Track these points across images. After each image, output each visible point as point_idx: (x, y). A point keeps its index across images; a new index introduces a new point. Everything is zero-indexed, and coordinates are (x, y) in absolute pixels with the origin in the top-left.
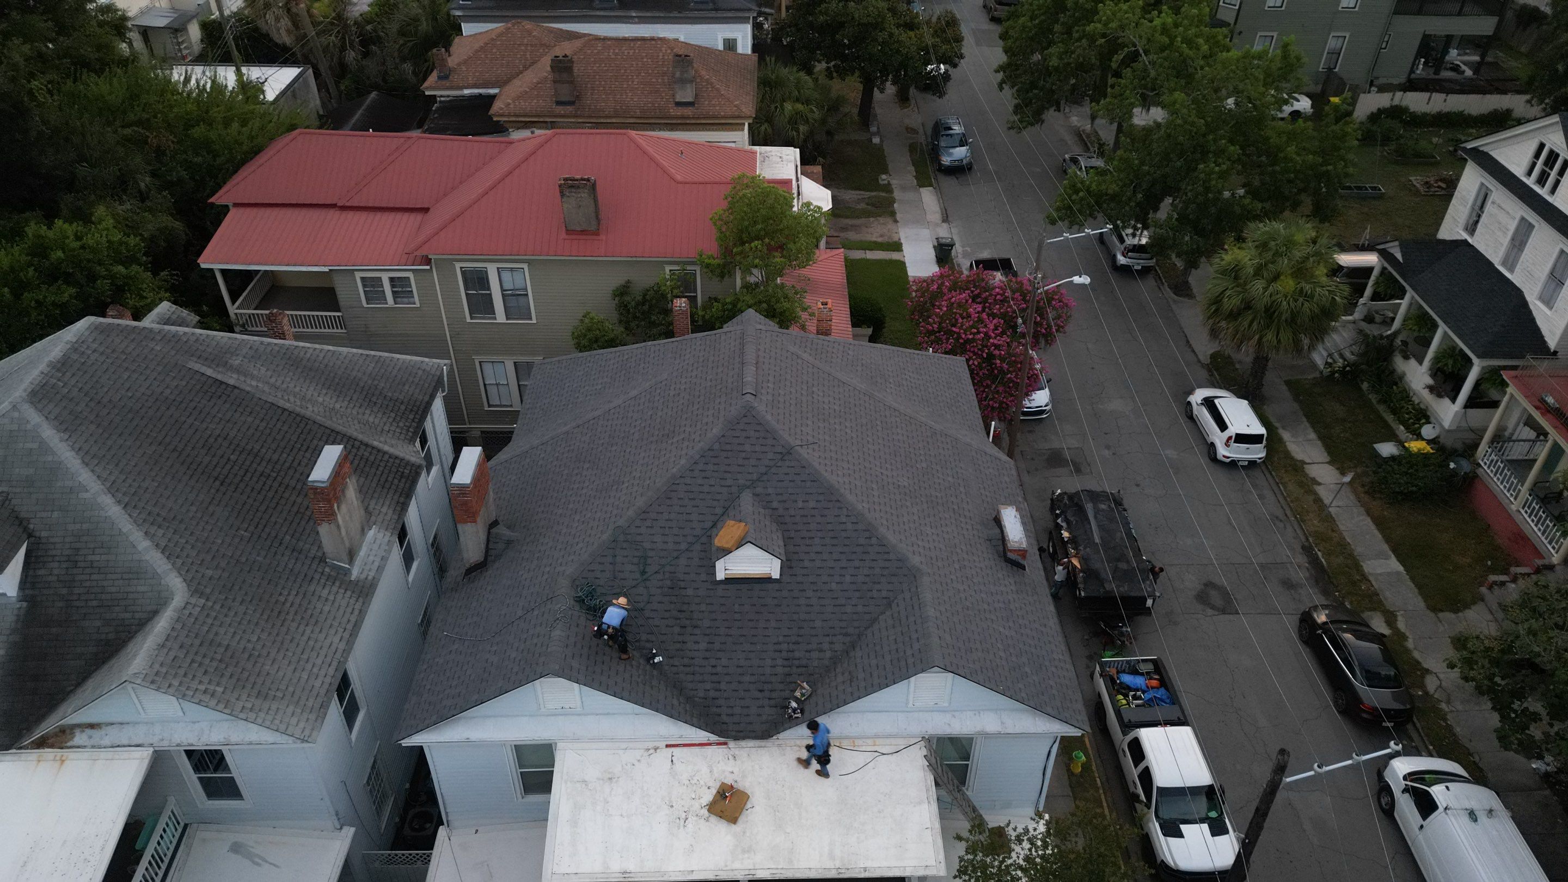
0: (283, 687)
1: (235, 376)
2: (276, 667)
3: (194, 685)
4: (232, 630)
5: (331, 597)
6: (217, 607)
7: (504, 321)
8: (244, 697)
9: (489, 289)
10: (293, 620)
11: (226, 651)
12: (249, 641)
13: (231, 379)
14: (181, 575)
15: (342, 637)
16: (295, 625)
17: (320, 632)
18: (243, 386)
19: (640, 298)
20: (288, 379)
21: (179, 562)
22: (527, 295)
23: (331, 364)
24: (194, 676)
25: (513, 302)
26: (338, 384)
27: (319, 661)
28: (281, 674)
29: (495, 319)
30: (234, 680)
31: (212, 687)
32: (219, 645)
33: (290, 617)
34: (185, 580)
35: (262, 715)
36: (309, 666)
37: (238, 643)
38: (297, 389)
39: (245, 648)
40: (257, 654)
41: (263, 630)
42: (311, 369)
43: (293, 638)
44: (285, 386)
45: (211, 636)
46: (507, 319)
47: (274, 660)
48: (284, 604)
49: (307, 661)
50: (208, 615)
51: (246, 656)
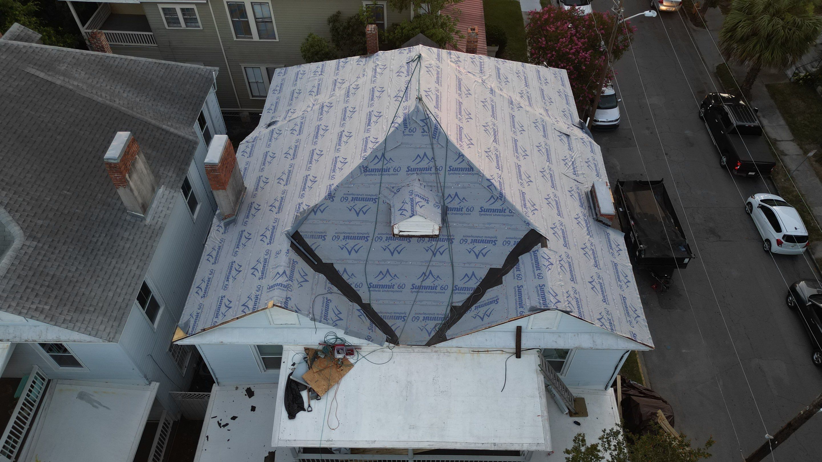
0: (94, 303)
1: (62, 78)
2: (89, 289)
3: (28, 305)
4: (57, 264)
5: (131, 238)
6: (46, 247)
7: (258, 40)
8: (65, 312)
9: (247, 17)
10: (102, 255)
11: (52, 279)
12: (69, 271)
13: (59, 81)
14: (19, 224)
15: (138, 266)
16: (104, 258)
17: (123, 262)
18: (67, 85)
19: (345, 24)
20: (101, 80)
21: (18, 215)
22: (272, 22)
23: (133, 69)
24: (28, 298)
25: (262, 26)
26: (138, 84)
27: (121, 284)
28: (93, 294)
29: (252, 38)
30: (58, 300)
31: (41, 306)
32: (48, 274)
33: (100, 253)
34: (22, 228)
35: (79, 324)
36: (114, 287)
37: (61, 273)
38: (108, 87)
39: (66, 276)
40: (75, 280)
41: (80, 263)
42: (118, 74)
43: (102, 267)
44: (99, 85)
45: (41, 269)
46: (260, 38)
47: (88, 284)
48: (96, 243)
49: (113, 284)
50: (39, 254)
51: (67, 282)
